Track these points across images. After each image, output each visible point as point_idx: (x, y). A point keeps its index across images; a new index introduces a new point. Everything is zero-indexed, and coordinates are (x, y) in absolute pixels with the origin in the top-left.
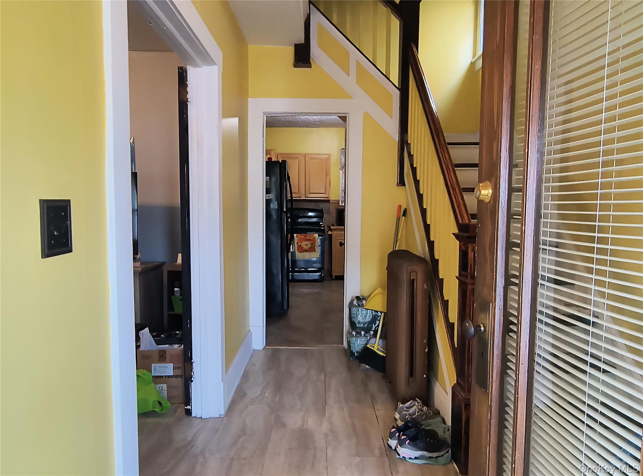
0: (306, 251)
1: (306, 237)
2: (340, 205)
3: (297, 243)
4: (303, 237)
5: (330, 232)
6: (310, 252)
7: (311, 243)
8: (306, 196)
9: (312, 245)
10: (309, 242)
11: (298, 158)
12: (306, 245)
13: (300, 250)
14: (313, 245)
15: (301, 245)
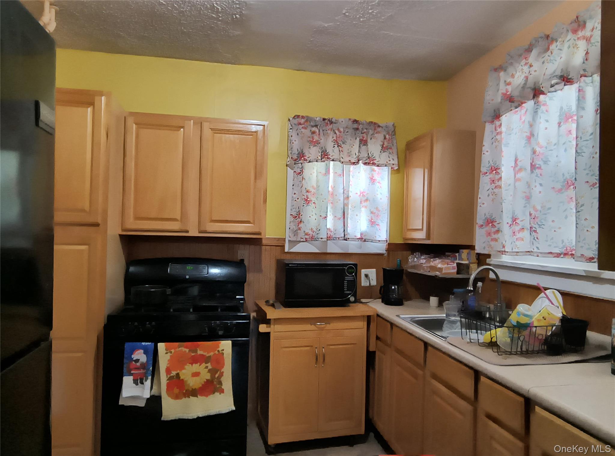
0: (194, 393)
1: (196, 352)
2: (286, 250)
3: (168, 371)
4: (187, 350)
5: (265, 325)
6: (207, 396)
7: (210, 367)
8: (202, 229)
9: (213, 376)
10: (204, 365)
11: (183, 127)
12: (196, 374)
13: (176, 391)
14: (217, 376)
15: (178, 374)
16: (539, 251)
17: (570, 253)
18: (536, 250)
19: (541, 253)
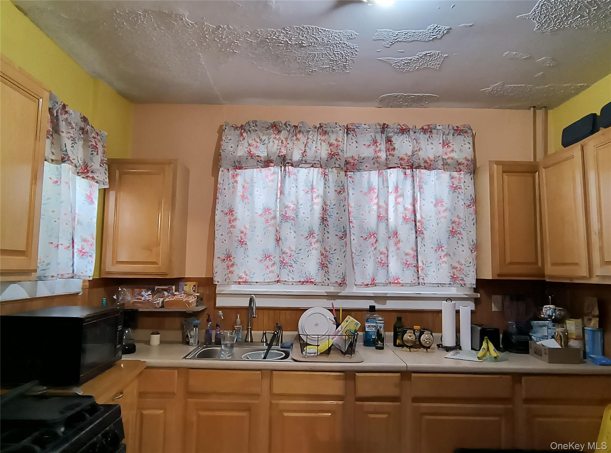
16: (293, 280)
17: (309, 281)
18: (291, 280)
19: (295, 282)
